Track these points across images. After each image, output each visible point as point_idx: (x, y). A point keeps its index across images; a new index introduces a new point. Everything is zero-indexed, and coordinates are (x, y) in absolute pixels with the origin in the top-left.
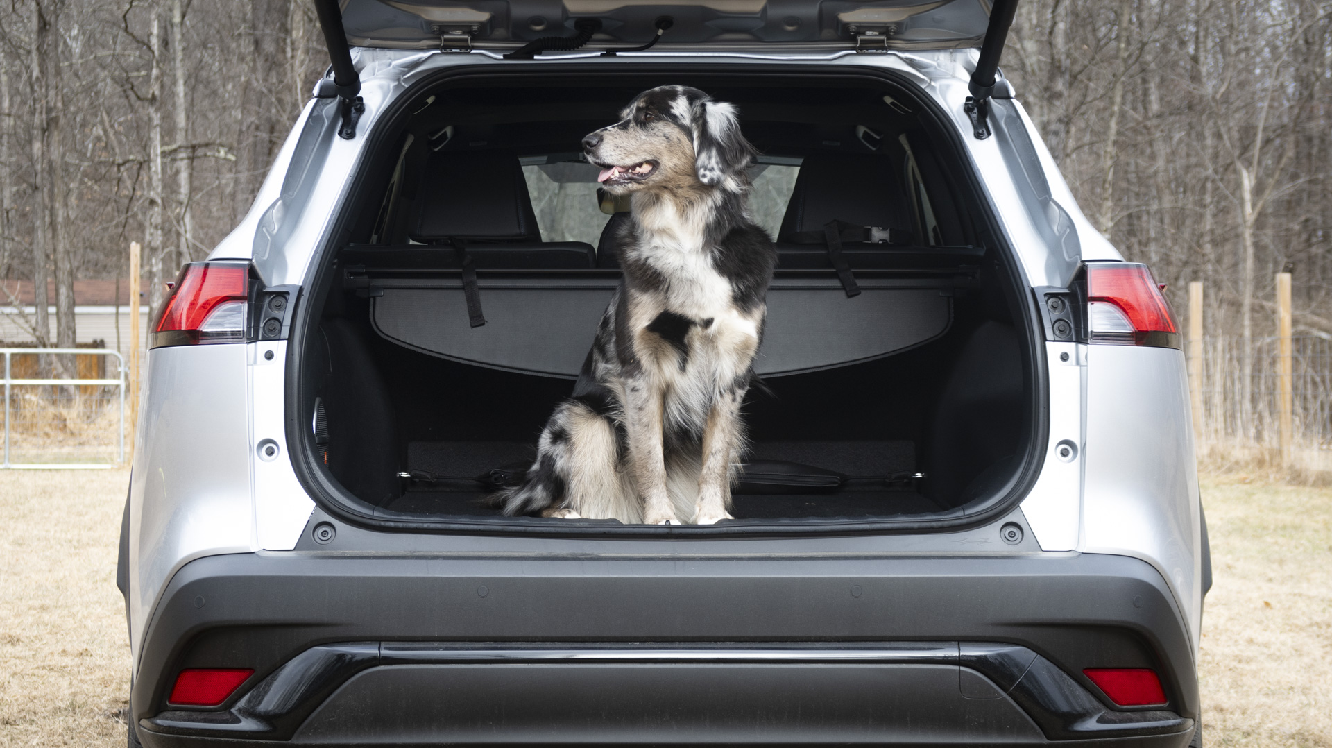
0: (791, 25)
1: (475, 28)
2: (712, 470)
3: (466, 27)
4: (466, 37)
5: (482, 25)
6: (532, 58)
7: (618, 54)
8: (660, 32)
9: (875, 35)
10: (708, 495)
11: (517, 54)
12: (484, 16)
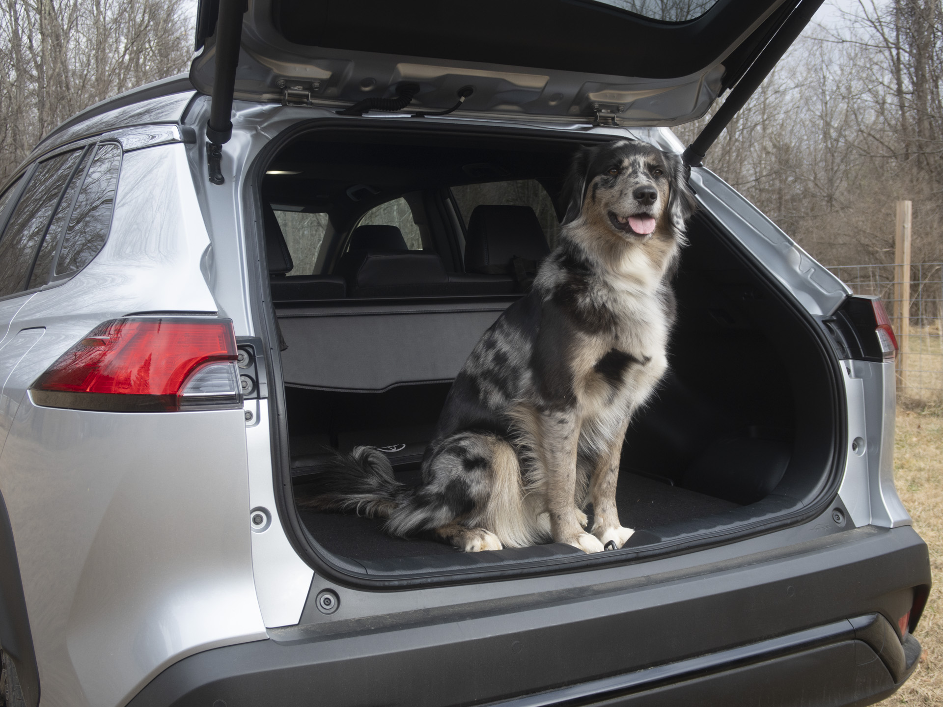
0: (553, 100)
1: (317, 84)
2: (611, 485)
3: (307, 84)
4: (307, 93)
5: (322, 82)
6: (361, 115)
7: (426, 117)
8: (463, 99)
9: (608, 113)
10: (608, 506)
11: (348, 111)
12: (325, 74)
